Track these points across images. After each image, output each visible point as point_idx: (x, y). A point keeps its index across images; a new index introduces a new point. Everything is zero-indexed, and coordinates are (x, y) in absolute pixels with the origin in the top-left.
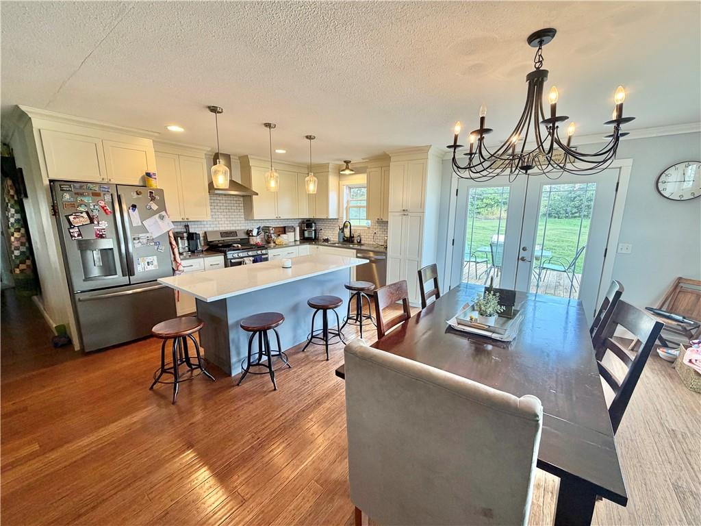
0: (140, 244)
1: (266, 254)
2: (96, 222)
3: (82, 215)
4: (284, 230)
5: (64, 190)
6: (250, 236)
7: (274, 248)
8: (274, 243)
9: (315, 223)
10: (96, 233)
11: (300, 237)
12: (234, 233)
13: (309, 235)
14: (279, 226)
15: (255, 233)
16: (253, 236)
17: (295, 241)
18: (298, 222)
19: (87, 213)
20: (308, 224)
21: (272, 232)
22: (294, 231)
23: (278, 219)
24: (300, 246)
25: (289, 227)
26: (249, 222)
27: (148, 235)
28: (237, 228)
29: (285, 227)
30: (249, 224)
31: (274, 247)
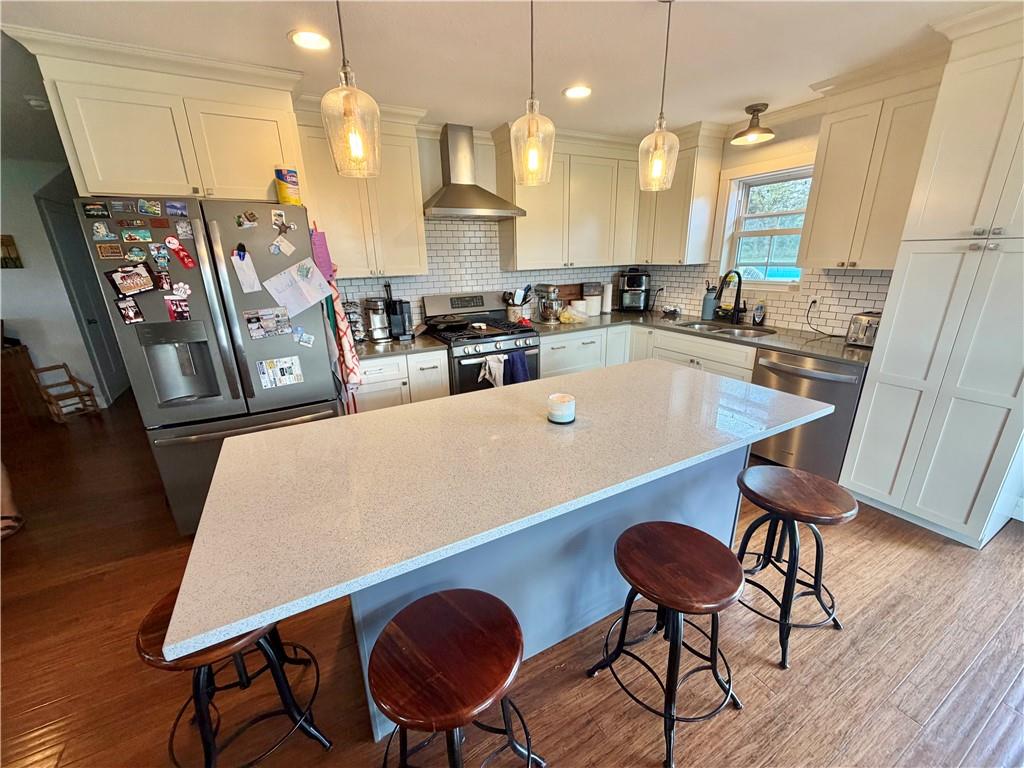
0: (262, 332)
1: (536, 347)
2: (166, 287)
3: (136, 270)
4: (579, 292)
5: (93, 216)
6: (509, 305)
7: (557, 331)
8: (558, 319)
9: (648, 276)
10: (170, 310)
11: (613, 304)
12: (477, 300)
13: (633, 301)
14: (570, 282)
15: (518, 300)
16: (514, 305)
17: (602, 313)
18: (610, 274)
19: (146, 264)
20: (632, 276)
21: (553, 296)
22: (602, 293)
23: (568, 268)
24: (611, 329)
25: (590, 285)
26: (509, 275)
27: (277, 311)
28: (487, 289)
29: (582, 286)
30: (511, 280)
31: (556, 329)
